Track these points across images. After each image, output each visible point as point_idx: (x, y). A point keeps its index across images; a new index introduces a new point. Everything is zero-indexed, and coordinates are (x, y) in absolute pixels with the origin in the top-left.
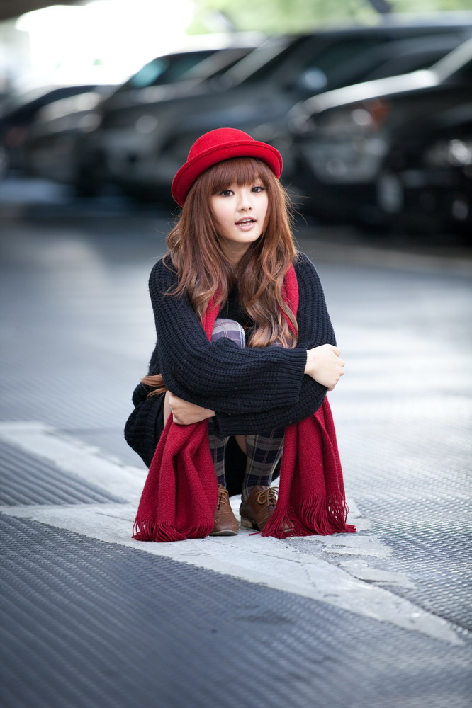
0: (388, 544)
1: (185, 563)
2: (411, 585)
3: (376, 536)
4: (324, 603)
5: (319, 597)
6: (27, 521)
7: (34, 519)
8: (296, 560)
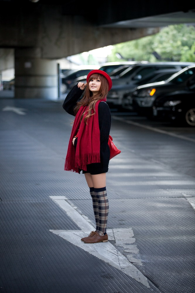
0: (138, 248)
1: (91, 254)
2: (141, 264)
3: (136, 245)
4: (121, 271)
5: (120, 269)
6: (58, 236)
7: (60, 235)
8: (117, 254)
